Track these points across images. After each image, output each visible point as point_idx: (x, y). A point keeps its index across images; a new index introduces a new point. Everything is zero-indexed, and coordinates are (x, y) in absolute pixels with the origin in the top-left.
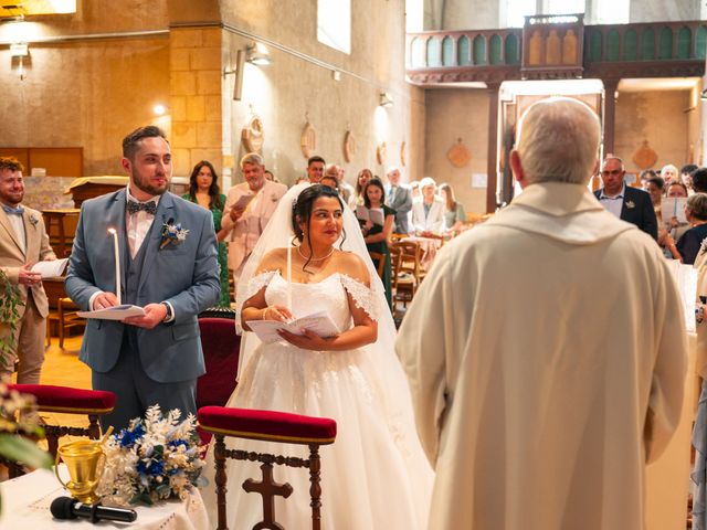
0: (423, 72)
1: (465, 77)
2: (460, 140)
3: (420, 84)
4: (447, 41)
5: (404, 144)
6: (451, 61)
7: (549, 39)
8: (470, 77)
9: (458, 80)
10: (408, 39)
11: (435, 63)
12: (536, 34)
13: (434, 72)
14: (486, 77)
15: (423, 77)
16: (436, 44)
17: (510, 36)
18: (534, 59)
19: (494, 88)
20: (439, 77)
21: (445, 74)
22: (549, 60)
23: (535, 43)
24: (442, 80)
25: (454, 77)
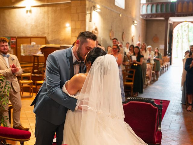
1: (158, 16)
2: (156, 35)
3: (145, 18)
4: (153, 6)
6: (154, 11)
7: (184, 4)
8: (160, 16)
9: (156, 17)
10: (141, 5)
11: (149, 12)
12: (180, 3)
14: (165, 16)
15: (145, 16)
16: (150, 7)
17: (172, 4)
18: (179, 11)
19: (167, 19)
20: (150, 16)
21: (152, 15)
22: (184, 11)
23: (180, 6)
24: (151, 17)
25: (155, 16)
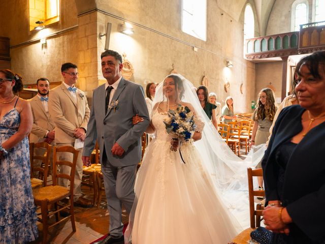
0: (252, 55)
1: (272, 55)
3: (251, 60)
4: (264, 41)
5: (242, 84)
6: (265, 49)
7: (312, 34)
8: (274, 55)
9: (268, 57)
10: (246, 42)
11: (258, 50)
12: (306, 32)
13: (257, 54)
14: (281, 54)
15: (252, 57)
16: (258, 42)
17: (293, 35)
18: (305, 44)
19: (285, 59)
20: (259, 56)
21: (262, 55)
22: (312, 44)
23: (305, 37)
24: (261, 58)
25: (266, 55)
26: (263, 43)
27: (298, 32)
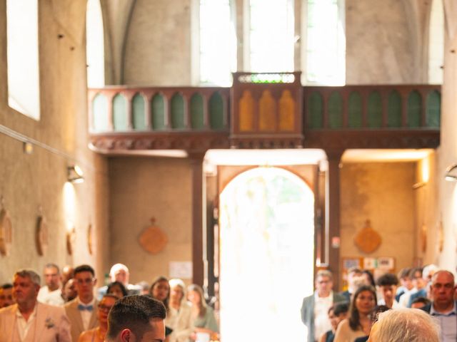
0: (108, 136)
1: (163, 143)
2: (153, 220)
3: (105, 151)
4: (139, 100)
5: (90, 227)
6: (143, 124)
7: (262, 101)
8: (167, 144)
9: (153, 147)
10: (91, 95)
11: (123, 126)
12: (247, 94)
13: (123, 137)
14: (187, 143)
15: (109, 143)
16: (124, 102)
17: (215, 95)
18: (245, 125)
19: (196, 159)
20: (129, 143)
21: (137, 140)
22: (263, 125)
23: (245, 105)
24: (133, 147)
25: (148, 143)
26: (138, 107)
27: (227, 90)
